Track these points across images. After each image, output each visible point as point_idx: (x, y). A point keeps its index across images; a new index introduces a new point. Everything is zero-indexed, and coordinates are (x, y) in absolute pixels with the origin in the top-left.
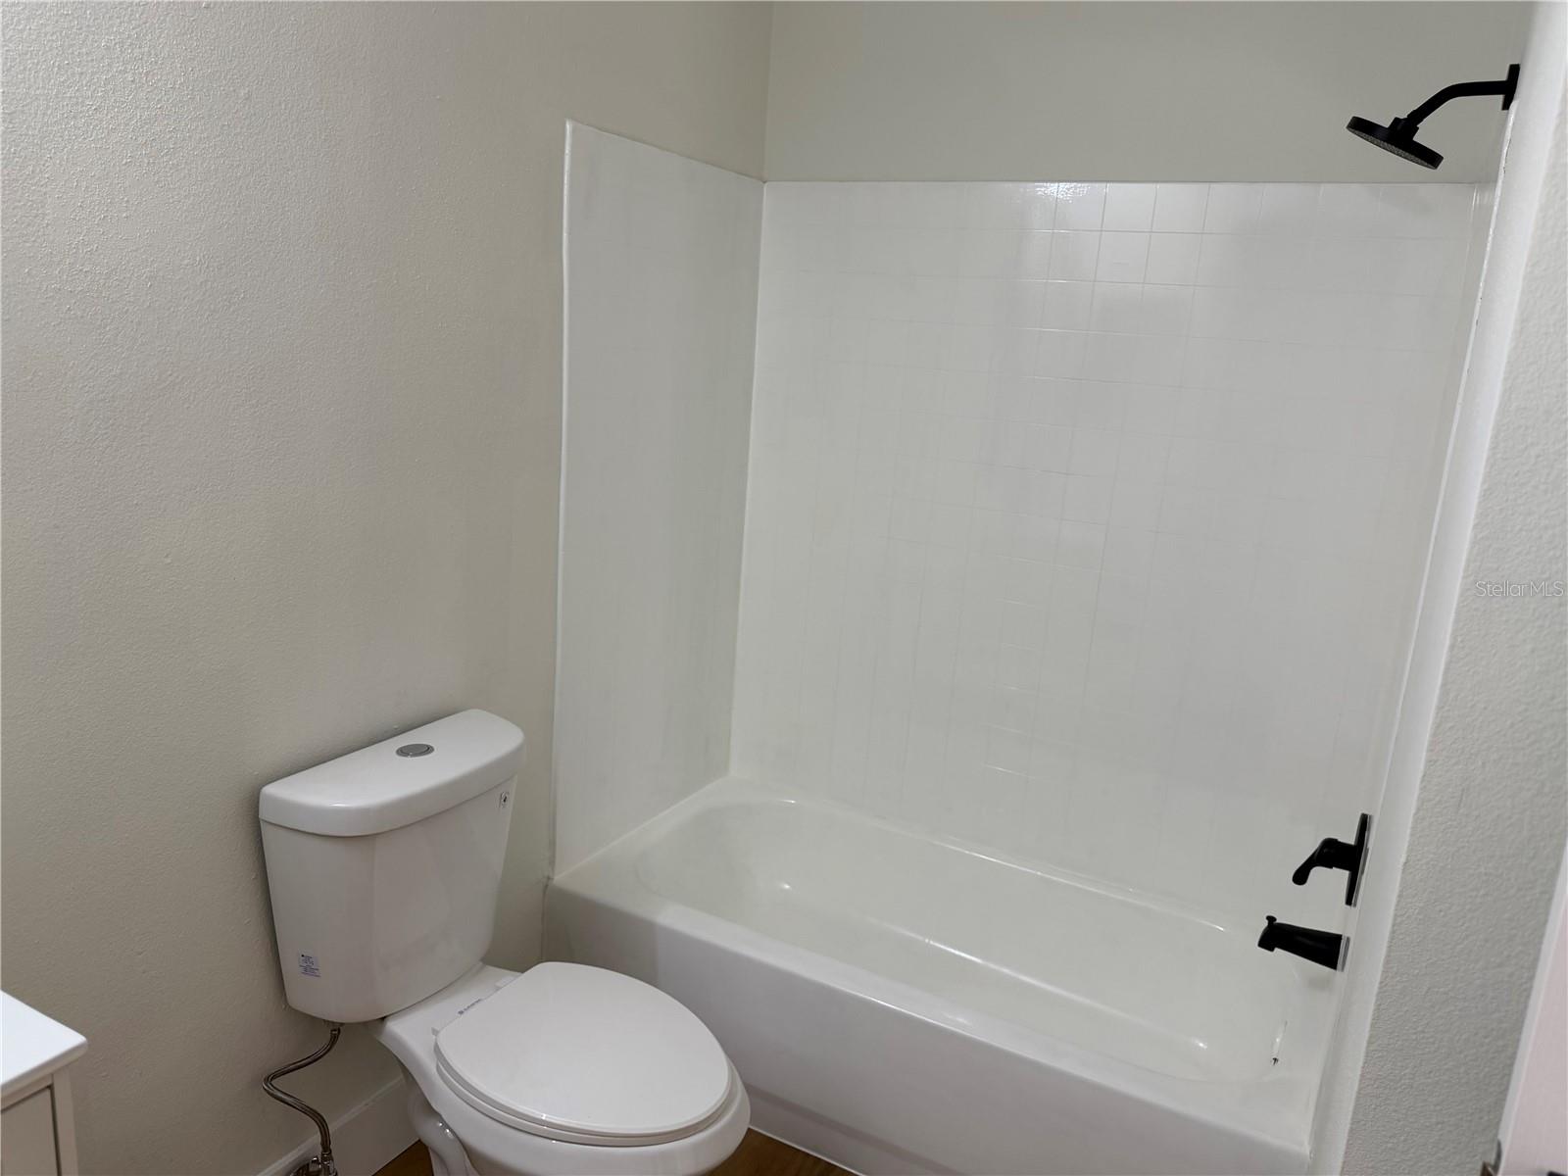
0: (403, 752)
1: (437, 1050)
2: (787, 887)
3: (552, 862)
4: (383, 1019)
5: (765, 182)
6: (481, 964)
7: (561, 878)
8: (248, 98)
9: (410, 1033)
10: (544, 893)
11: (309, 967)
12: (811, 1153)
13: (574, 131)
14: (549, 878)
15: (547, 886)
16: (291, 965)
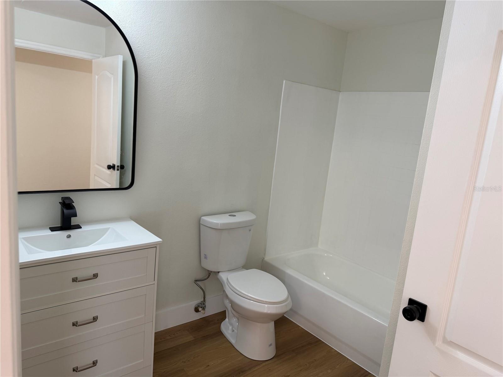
0: (230, 215)
1: (227, 279)
2: (329, 278)
3: (265, 254)
4: (219, 272)
5: (340, 92)
6: (242, 268)
7: (267, 258)
8: (214, 80)
9: (223, 276)
10: (262, 262)
11: (206, 258)
12: (316, 336)
13: (285, 82)
14: (264, 258)
15: (263, 260)
16: (202, 256)
